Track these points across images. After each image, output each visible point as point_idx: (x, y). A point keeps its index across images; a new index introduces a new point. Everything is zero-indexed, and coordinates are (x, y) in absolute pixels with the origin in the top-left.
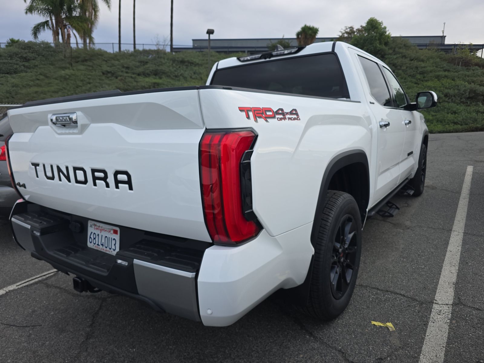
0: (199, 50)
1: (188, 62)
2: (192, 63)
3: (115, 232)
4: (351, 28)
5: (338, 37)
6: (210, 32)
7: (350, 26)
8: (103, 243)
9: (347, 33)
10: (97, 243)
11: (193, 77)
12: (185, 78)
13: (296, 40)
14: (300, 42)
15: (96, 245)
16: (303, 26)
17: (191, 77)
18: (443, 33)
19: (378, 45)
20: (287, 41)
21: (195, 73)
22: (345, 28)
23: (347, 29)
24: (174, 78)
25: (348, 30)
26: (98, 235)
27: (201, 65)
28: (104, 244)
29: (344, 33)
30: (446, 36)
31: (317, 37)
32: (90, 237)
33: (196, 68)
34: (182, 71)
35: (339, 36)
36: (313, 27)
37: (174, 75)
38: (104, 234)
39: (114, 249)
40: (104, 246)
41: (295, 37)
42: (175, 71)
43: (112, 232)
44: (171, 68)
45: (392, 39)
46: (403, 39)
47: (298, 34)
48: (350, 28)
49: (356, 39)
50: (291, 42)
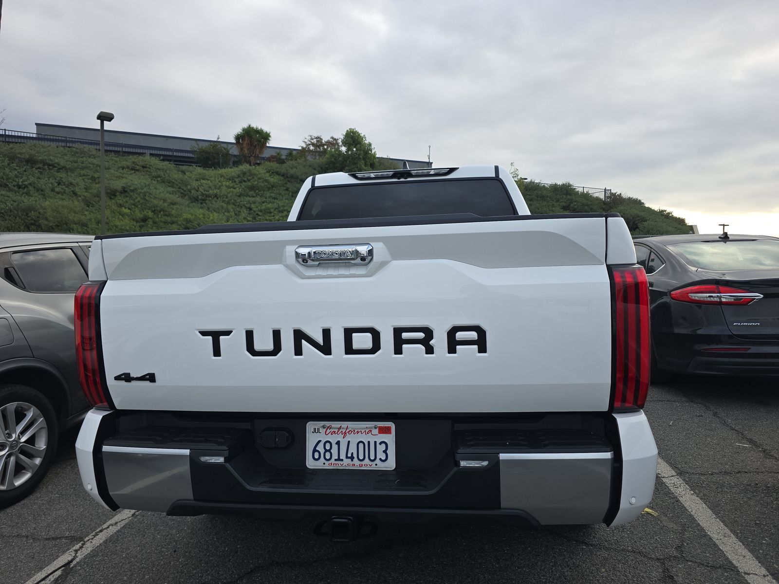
0: (63, 144)
1: (44, 163)
2: (51, 166)
3: (385, 431)
4: (319, 139)
5: (300, 148)
6: (104, 117)
7: (316, 136)
8: (352, 453)
9: (313, 144)
10: (335, 456)
11: (57, 190)
12: (41, 191)
13: (235, 146)
14: (242, 149)
15: (333, 461)
16: (246, 126)
17: (53, 190)
18: (429, 158)
19: (363, 166)
20: (225, 146)
21: (59, 184)
22: (310, 137)
23: (312, 139)
24: (16, 188)
25: (315, 141)
26: (338, 443)
27: (72, 170)
28: (355, 455)
29: (310, 144)
30: (432, 163)
31: (268, 145)
32: (315, 450)
33: (62, 175)
34: (32, 179)
35: (302, 147)
36: (262, 130)
37: (15, 183)
38: (354, 439)
39: (384, 458)
40: (356, 459)
41: (234, 141)
42: (16, 176)
43: (376, 431)
44: (7, 171)
45: (377, 160)
46: (390, 161)
47: (238, 138)
48: (316, 138)
49: (333, 155)
50: (231, 148)
